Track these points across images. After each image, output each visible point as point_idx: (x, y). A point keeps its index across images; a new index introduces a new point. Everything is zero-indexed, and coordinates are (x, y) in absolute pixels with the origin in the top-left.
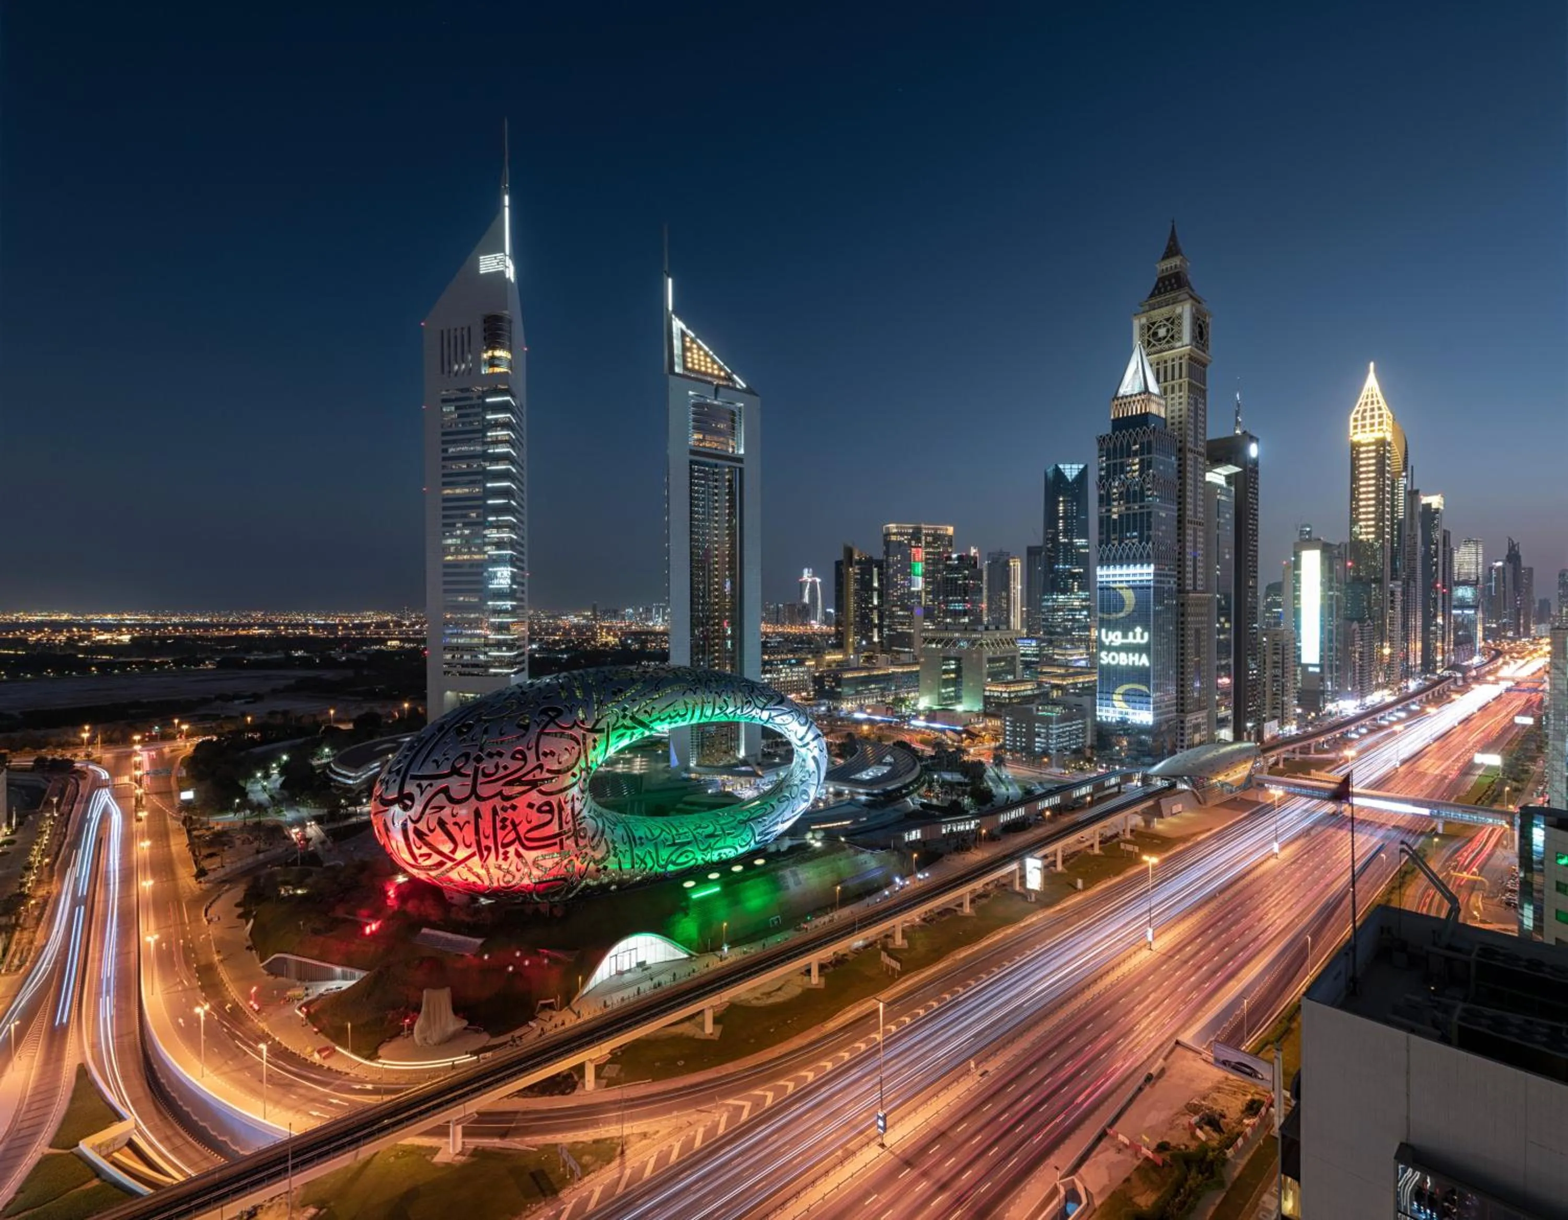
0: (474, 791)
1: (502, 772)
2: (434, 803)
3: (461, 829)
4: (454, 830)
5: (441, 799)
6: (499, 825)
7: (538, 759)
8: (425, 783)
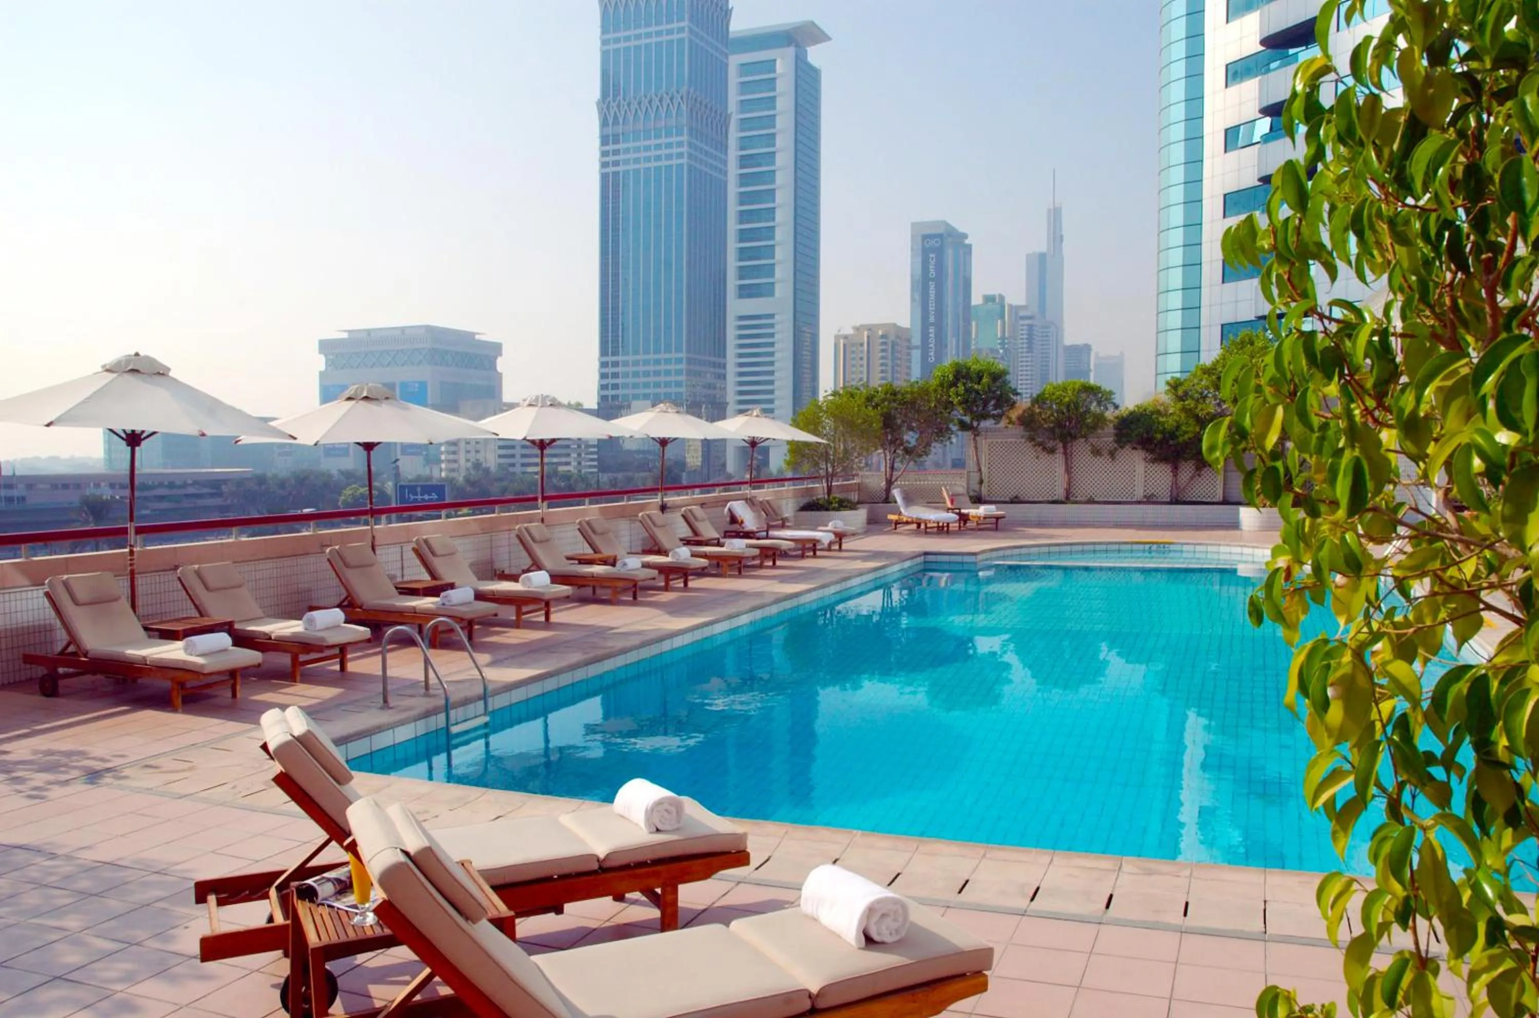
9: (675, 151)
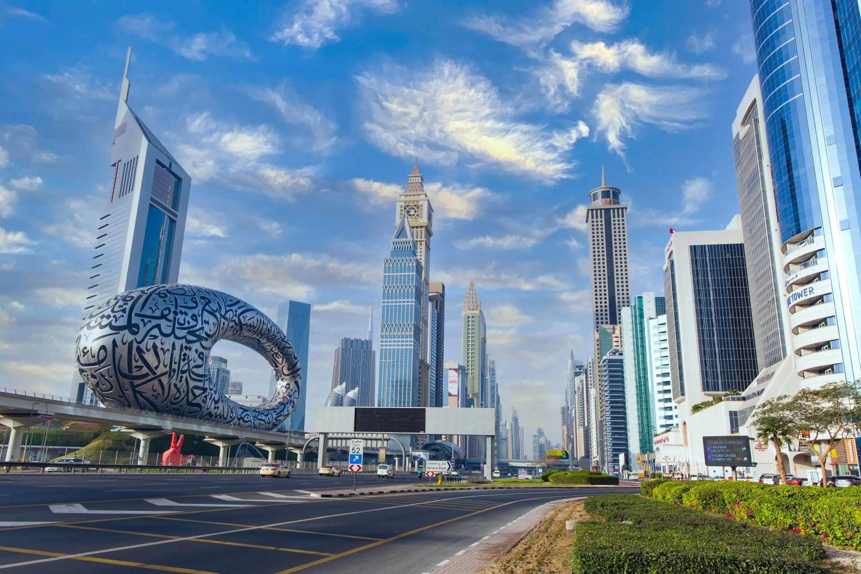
0: (173, 331)
1: (187, 325)
2: (152, 333)
3: (164, 354)
4: (160, 353)
5: (156, 332)
6: (182, 357)
7: (202, 324)
8: (146, 320)
9: (408, 343)
